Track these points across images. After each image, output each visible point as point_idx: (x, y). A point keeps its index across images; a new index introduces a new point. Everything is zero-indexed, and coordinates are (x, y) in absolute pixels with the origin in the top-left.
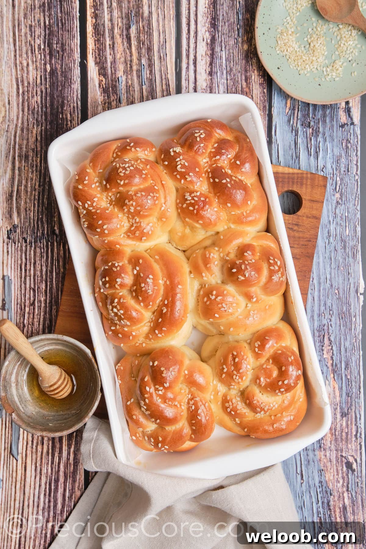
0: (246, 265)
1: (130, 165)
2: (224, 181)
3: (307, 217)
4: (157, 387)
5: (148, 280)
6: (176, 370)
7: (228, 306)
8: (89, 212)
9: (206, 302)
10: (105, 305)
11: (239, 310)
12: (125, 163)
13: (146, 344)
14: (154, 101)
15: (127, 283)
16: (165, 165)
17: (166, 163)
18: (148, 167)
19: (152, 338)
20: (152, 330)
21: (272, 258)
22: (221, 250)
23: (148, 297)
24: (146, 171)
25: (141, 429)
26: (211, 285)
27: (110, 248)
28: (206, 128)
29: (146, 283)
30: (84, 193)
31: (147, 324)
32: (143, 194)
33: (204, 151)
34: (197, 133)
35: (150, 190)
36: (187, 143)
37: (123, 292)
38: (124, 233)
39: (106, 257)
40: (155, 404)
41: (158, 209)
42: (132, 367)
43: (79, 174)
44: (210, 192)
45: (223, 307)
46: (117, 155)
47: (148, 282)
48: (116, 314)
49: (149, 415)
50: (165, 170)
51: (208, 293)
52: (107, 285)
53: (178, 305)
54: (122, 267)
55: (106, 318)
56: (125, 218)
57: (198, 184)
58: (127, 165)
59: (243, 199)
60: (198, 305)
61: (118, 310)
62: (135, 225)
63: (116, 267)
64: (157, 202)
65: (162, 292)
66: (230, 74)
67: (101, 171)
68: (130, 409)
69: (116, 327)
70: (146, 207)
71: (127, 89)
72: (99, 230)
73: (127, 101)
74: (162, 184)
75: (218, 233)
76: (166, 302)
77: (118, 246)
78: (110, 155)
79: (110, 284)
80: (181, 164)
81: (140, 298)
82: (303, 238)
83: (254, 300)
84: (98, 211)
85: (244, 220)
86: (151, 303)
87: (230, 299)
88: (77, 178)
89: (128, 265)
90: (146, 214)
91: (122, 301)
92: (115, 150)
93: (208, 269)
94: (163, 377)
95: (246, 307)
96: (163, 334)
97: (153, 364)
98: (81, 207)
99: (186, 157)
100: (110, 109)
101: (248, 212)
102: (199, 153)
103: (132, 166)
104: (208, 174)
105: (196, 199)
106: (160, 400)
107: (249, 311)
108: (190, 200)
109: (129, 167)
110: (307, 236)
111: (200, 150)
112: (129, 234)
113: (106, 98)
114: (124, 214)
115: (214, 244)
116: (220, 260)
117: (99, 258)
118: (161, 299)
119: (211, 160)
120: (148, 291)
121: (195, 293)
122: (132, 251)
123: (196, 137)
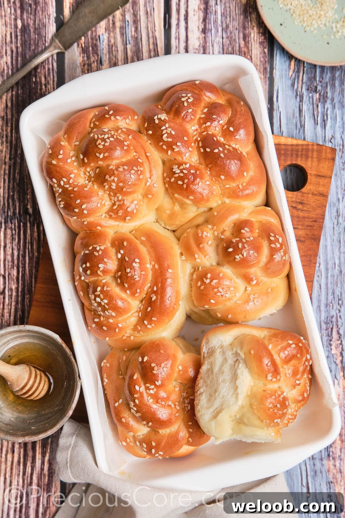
0: (243, 244)
1: (110, 136)
2: (216, 151)
3: (313, 194)
4: (148, 385)
5: (134, 264)
6: (169, 366)
7: (225, 290)
8: (65, 190)
9: (200, 287)
10: (87, 294)
11: (237, 294)
12: (104, 133)
13: (135, 337)
14: (140, 62)
15: (111, 269)
16: (149, 134)
17: (150, 132)
18: (130, 137)
19: (141, 330)
20: (141, 321)
21: (272, 235)
22: (215, 227)
23: (134, 284)
24: (128, 142)
25: (131, 434)
26: (205, 267)
27: (90, 230)
28: (194, 91)
29: (132, 268)
30: (58, 170)
31: (134, 315)
32: (126, 168)
33: (192, 117)
34: (184, 97)
35: (133, 164)
36: (174, 109)
37: (107, 279)
38: (105, 213)
39: (86, 240)
40: (146, 405)
41: (143, 184)
42: (119, 364)
43: (52, 148)
44: (200, 163)
45: (219, 291)
46: (95, 124)
47: (134, 267)
48: (99, 304)
49: (141, 417)
50: (149, 140)
51: (202, 277)
52: (89, 272)
53: (169, 292)
54: (105, 251)
55: (88, 309)
56: (106, 195)
57: (187, 155)
58: (106, 136)
59: (239, 170)
60: (191, 291)
61: (102, 300)
62: (117, 204)
63: (98, 252)
64: (141, 177)
65: (150, 277)
66: (226, 32)
67: (77, 143)
68: (118, 411)
69: (100, 319)
70: (130, 183)
71: (109, 48)
72: (77, 210)
73: (110, 62)
74: (147, 156)
75: (211, 209)
76: (155, 289)
77: (99, 228)
78: (86, 124)
79: (91, 270)
80: (167, 133)
81: (126, 285)
82: (308, 218)
83: (254, 282)
84: (76, 189)
85: (240, 193)
86: (138, 291)
87: (227, 283)
88: (50, 152)
89: (111, 249)
90: (130, 190)
91: (105, 289)
92: (92, 119)
93: (201, 250)
94: (155, 374)
95: (246, 290)
96: (153, 325)
97: (143, 359)
98: (56, 185)
99: (172, 125)
100: (90, 71)
101: (244, 184)
102: (187, 120)
103: (112, 136)
104: (198, 144)
105: (185, 172)
106: (151, 400)
107: (249, 295)
108: (178, 173)
109: (108, 138)
110: (313, 216)
111: (189, 117)
112: (111, 213)
113: (86, 58)
114: (105, 191)
115: (206, 222)
116: (214, 239)
117: (78, 242)
118: (149, 285)
119: (200, 127)
120: (134, 277)
121: (187, 277)
122: (115, 233)
123: (183, 102)
